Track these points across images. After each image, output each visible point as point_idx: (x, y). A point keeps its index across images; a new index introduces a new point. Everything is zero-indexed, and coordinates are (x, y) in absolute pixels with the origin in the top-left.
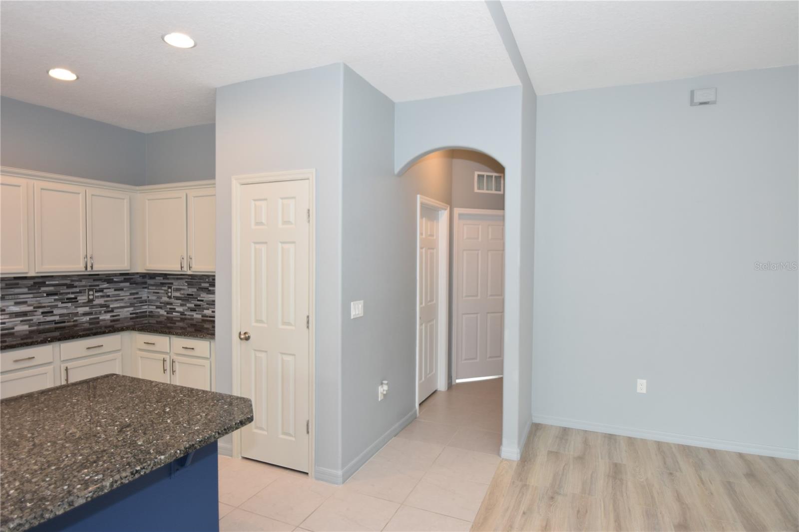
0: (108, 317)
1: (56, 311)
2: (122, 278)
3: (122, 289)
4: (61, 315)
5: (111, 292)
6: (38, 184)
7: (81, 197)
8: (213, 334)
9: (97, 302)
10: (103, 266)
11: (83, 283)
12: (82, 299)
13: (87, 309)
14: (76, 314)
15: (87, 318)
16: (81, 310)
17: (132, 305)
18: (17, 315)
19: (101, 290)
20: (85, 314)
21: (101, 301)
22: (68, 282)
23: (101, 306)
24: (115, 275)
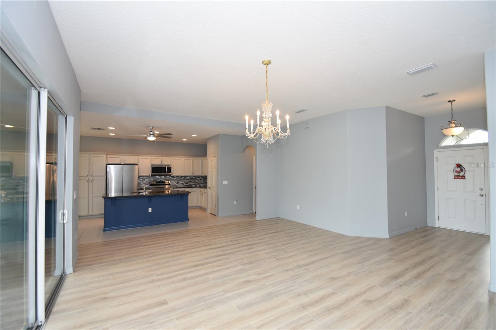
0: (198, 185)
1: (188, 183)
2: (201, 177)
3: (201, 179)
4: (189, 184)
5: (199, 180)
6: (184, 159)
7: (191, 160)
8: (206, 188)
9: (196, 182)
10: (195, 174)
11: (193, 178)
12: (193, 181)
13: (194, 183)
14: (192, 184)
15: (194, 185)
16: (193, 183)
17: (204, 183)
18: (181, 183)
19: (197, 180)
20: (194, 184)
21: (197, 182)
22: (190, 177)
23: (197, 183)
24: (200, 176)
